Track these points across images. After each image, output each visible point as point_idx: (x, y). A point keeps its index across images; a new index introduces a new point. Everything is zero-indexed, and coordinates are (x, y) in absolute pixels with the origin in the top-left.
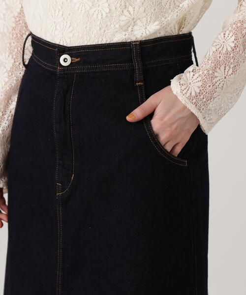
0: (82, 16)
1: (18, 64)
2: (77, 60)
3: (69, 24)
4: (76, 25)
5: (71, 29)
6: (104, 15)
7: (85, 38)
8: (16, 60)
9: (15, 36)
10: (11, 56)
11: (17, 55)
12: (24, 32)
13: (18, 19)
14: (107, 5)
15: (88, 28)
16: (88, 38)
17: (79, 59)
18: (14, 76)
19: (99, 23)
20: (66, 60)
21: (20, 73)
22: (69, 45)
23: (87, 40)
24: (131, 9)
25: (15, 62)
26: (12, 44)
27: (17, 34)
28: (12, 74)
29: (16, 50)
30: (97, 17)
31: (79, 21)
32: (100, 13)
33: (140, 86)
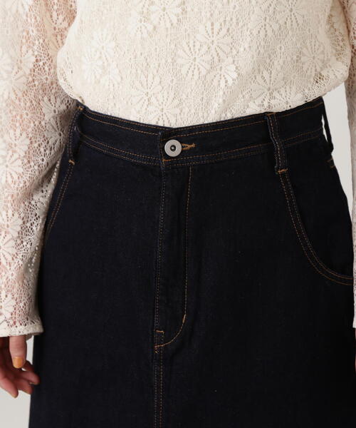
0: (194, 83)
1: (36, 145)
2: (189, 146)
3: (172, 95)
4: (184, 97)
5: (176, 102)
6: (230, 82)
7: (200, 114)
8: (33, 140)
9: (28, 104)
10: (24, 135)
11: (34, 132)
12: (40, 97)
13: (31, 79)
14: (233, 68)
15: (204, 101)
16: (206, 115)
17: (193, 145)
18: (32, 164)
19: (221, 93)
20: (173, 148)
21: (43, 160)
22: (174, 126)
23: (203, 117)
24: (266, 74)
25: (31, 143)
26: (25, 116)
27: (31, 102)
28: (29, 162)
29: (32, 125)
30: (219, 85)
31: (189, 90)
32: (223, 78)
33: (282, 174)
